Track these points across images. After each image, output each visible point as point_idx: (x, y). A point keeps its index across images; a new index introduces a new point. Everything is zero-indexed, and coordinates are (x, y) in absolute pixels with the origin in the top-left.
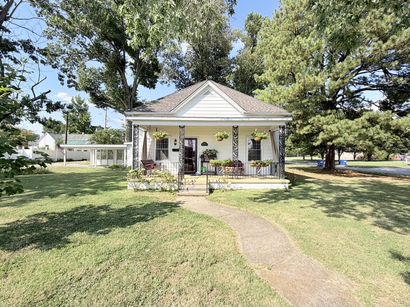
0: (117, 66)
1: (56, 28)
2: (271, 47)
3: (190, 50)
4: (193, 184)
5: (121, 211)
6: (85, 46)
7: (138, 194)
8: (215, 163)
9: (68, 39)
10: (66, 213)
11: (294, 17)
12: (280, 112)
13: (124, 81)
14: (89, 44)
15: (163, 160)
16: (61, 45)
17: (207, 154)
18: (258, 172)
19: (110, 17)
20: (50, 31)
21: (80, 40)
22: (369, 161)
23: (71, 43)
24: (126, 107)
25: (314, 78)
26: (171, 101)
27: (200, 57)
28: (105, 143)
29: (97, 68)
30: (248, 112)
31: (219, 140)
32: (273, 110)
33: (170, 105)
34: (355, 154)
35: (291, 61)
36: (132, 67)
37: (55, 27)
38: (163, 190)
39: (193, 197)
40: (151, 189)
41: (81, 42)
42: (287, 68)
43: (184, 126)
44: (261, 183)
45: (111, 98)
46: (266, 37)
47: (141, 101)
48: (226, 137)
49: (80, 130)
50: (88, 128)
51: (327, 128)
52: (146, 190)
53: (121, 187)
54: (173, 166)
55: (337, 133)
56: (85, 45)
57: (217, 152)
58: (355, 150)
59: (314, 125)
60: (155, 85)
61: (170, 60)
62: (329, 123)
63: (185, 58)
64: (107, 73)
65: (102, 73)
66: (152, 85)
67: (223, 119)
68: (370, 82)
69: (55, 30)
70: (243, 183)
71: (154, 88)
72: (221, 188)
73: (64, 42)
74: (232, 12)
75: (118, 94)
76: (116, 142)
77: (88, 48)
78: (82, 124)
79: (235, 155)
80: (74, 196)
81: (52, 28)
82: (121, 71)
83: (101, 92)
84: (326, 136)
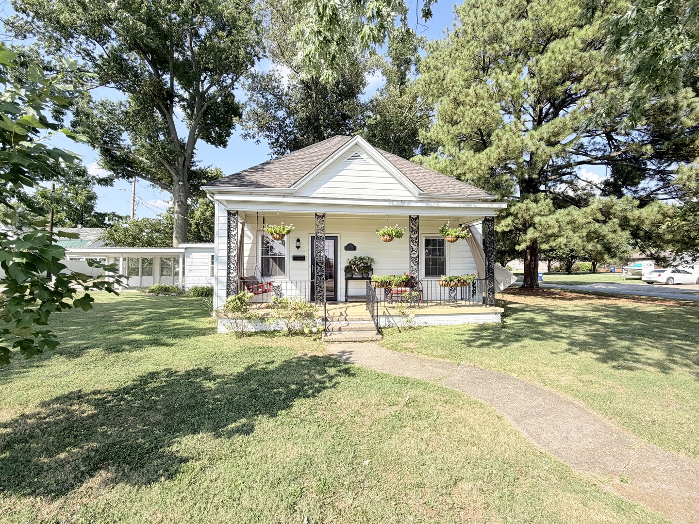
0: (157, 101)
1: (34, 18)
2: (451, 85)
3: (295, 83)
4: (346, 320)
5: (240, 378)
6: (93, 59)
7: (246, 341)
8: (382, 281)
9: (57, 40)
10: (127, 391)
11: (486, 38)
12: (477, 194)
13: (170, 130)
14: (101, 56)
15: (275, 277)
16: (42, 52)
17: (357, 265)
18: (453, 295)
19: (149, 8)
20: (22, 22)
21: (83, 46)
22: (570, 273)
23: (63, 51)
24: (175, 178)
25: (523, 140)
26: (286, 169)
27: (314, 96)
28: (133, 245)
29: (116, 102)
30: (426, 192)
31: (386, 241)
32: (464, 190)
33: (285, 176)
34: (549, 263)
35: (485, 110)
36: (184, 105)
37: (32, 14)
38: (292, 333)
39: (354, 344)
40: (265, 332)
41: (84, 50)
42: (478, 122)
43: (324, 214)
44: (459, 314)
45: (145, 161)
46: (437, 68)
47: (203, 168)
48: (399, 235)
49: (73, 220)
50: (90, 216)
51: (540, 221)
52: (256, 333)
53: (201, 330)
54: (294, 287)
55: (556, 230)
56: (92, 57)
57: (372, 260)
58: (550, 257)
59: (519, 216)
60: (227, 141)
61: (263, 97)
62: (543, 213)
63: (287, 95)
64: (137, 113)
65: (127, 113)
66: (221, 141)
67: (395, 204)
68: (591, 151)
69: (33, 21)
70: (430, 315)
71: (225, 146)
72: (391, 325)
73: (49, 46)
74: (427, 14)
75: (160, 153)
76: (156, 243)
77: (99, 62)
78: (76, 208)
79: (415, 267)
80: (117, 352)
81: (24, 16)
82: (166, 111)
83: (123, 149)
84: (537, 234)
